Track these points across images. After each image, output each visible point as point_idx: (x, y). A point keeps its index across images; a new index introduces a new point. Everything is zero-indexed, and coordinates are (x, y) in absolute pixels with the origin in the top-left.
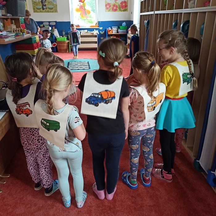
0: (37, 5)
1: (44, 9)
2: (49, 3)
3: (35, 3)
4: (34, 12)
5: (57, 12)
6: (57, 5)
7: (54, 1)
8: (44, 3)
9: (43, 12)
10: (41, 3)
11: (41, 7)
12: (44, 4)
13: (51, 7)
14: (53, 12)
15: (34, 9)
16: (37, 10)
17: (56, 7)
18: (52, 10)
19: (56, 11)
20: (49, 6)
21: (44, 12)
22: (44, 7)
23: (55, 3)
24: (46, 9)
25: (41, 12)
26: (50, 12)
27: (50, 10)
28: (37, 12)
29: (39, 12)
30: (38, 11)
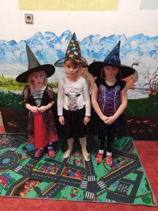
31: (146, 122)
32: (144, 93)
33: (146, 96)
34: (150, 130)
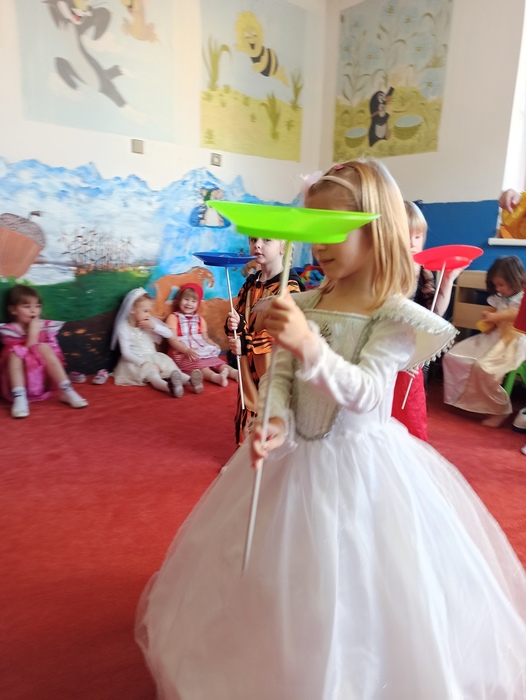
2: (403, 101)
3: (346, 115)
5: (435, 148)
7: (430, 84)
10: (367, 110)
11: (364, 130)
12: (382, 114)
13: (411, 125)
15: (337, 146)
16: (347, 148)
17: (436, 121)
18: (409, 142)
19: (430, 144)
20: (400, 119)
21: (375, 155)
23: (431, 99)
26: (402, 151)
27: (400, 142)
31: (81, 331)
32: (64, 272)
33: (69, 277)
34: (93, 350)
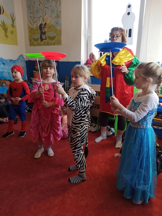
0: (34, 34)
1: (43, 40)
2: (50, 28)
3: (32, 30)
4: (30, 45)
5: (61, 44)
6: (61, 32)
7: (57, 23)
8: (43, 28)
9: (41, 45)
10: (39, 29)
11: (39, 37)
12: (44, 31)
13: (53, 36)
14: (54, 44)
15: (30, 40)
16: (34, 41)
17: (60, 35)
19: (59, 43)
20: (50, 34)
21: (43, 45)
22: (44, 37)
23: (58, 28)
24: (45, 39)
25: (39, 45)
26: (51, 44)
28: (34, 46)
29: (37, 45)
30: (35, 43)
